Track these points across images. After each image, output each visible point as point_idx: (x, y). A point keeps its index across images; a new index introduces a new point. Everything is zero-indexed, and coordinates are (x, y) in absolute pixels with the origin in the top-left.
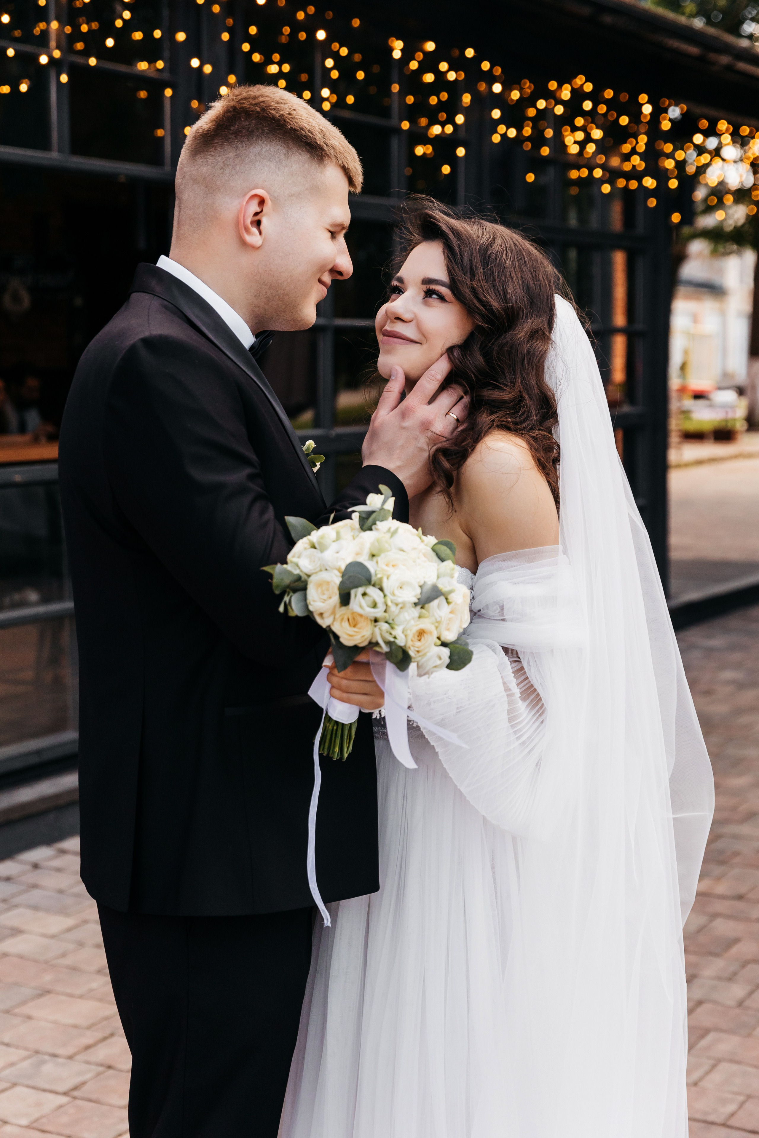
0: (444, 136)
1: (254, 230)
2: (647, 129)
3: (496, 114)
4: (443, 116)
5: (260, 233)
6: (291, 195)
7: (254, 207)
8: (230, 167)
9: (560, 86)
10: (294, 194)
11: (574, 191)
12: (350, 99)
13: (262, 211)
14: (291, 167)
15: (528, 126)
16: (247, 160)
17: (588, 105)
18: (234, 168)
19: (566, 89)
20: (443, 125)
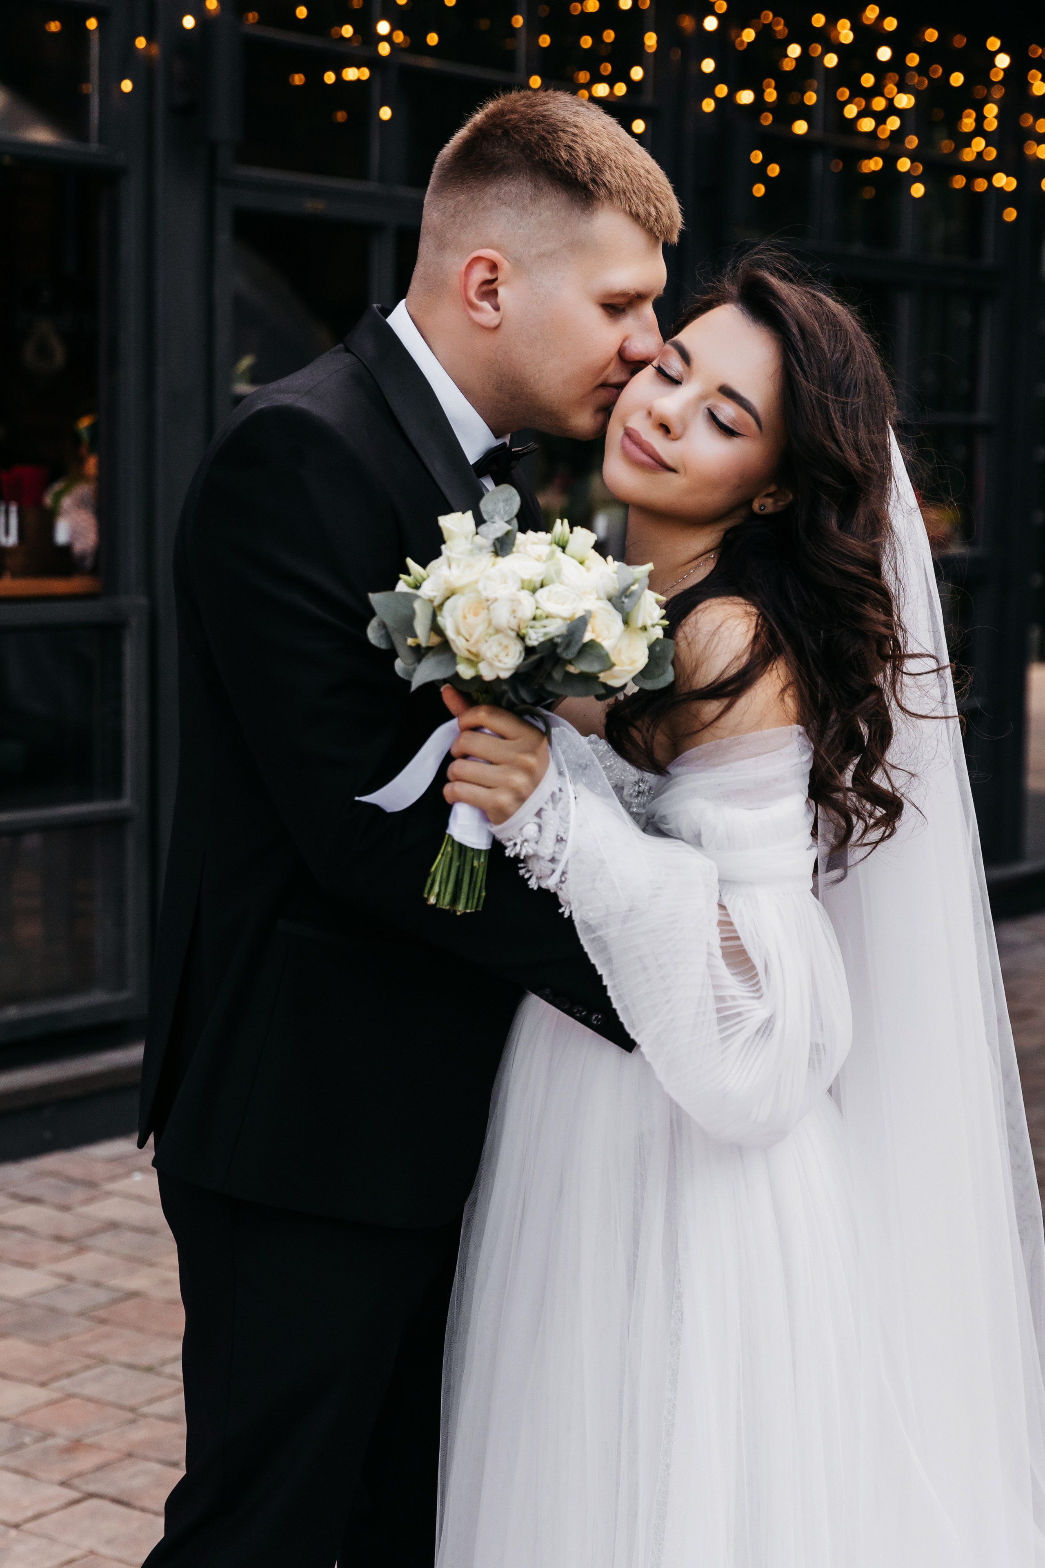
0: (610, 100)
1: (486, 305)
2: (1003, 93)
3: (708, 66)
4: (607, 69)
5: (497, 308)
6: (541, 255)
7: (480, 273)
8: (461, 214)
9: (832, 21)
10: (544, 255)
11: (869, 193)
12: (433, 39)
13: (496, 279)
14: (540, 214)
15: (769, 87)
16: (481, 206)
17: (884, 54)
18: (466, 216)
19: (844, 27)
20: (611, 82)
